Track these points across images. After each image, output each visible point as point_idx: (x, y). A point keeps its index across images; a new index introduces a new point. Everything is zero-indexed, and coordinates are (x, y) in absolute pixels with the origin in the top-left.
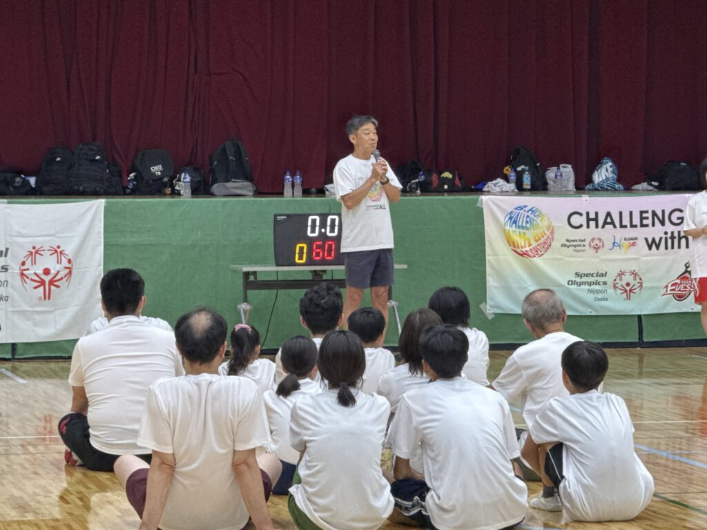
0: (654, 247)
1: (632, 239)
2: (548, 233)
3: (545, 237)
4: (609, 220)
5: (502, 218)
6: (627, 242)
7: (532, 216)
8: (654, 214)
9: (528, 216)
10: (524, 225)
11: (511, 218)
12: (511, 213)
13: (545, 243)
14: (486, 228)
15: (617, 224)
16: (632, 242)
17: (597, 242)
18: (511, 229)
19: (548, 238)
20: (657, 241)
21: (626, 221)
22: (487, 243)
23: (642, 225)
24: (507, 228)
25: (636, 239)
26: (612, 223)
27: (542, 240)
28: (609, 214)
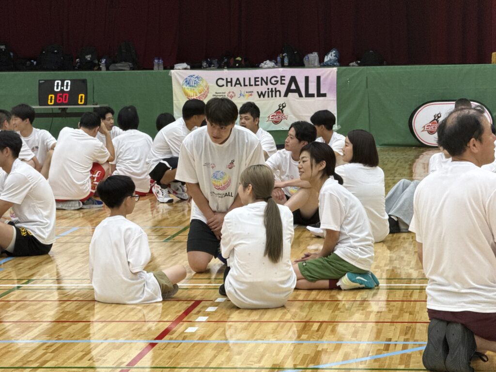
0: (262, 96)
1: (250, 92)
2: (206, 89)
3: (204, 91)
4: (238, 82)
5: (181, 81)
6: (247, 94)
7: (197, 80)
8: (262, 79)
9: (195, 81)
10: (193, 85)
11: (186, 82)
12: (186, 79)
13: (204, 94)
14: (173, 87)
15: (242, 84)
16: (250, 93)
17: (231, 93)
18: (186, 87)
19: (206, 91)
20: (264, 93)
21: (247, 83)
22: (174, 94)
23: (256, 85)
24: (184, 86)
25: (252, 92)
26: (240, 84)
27: (203, 93)
28: (238, 79)
